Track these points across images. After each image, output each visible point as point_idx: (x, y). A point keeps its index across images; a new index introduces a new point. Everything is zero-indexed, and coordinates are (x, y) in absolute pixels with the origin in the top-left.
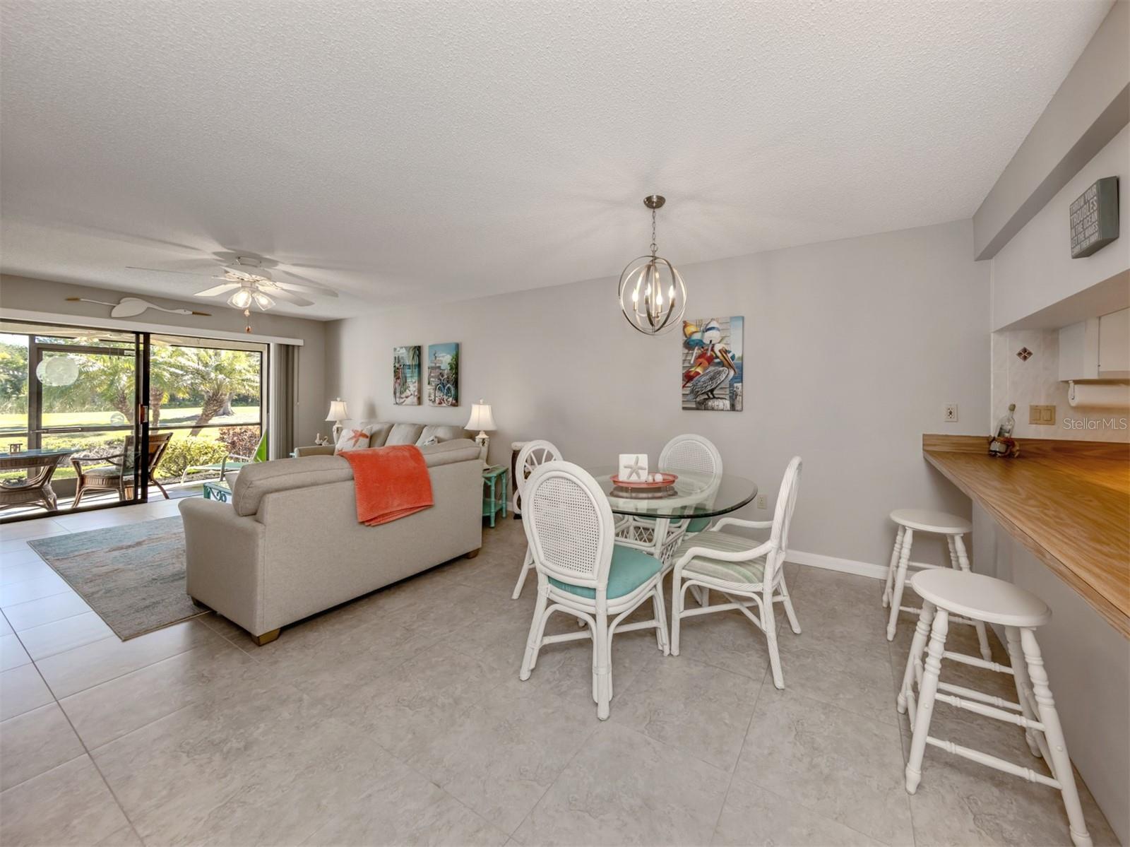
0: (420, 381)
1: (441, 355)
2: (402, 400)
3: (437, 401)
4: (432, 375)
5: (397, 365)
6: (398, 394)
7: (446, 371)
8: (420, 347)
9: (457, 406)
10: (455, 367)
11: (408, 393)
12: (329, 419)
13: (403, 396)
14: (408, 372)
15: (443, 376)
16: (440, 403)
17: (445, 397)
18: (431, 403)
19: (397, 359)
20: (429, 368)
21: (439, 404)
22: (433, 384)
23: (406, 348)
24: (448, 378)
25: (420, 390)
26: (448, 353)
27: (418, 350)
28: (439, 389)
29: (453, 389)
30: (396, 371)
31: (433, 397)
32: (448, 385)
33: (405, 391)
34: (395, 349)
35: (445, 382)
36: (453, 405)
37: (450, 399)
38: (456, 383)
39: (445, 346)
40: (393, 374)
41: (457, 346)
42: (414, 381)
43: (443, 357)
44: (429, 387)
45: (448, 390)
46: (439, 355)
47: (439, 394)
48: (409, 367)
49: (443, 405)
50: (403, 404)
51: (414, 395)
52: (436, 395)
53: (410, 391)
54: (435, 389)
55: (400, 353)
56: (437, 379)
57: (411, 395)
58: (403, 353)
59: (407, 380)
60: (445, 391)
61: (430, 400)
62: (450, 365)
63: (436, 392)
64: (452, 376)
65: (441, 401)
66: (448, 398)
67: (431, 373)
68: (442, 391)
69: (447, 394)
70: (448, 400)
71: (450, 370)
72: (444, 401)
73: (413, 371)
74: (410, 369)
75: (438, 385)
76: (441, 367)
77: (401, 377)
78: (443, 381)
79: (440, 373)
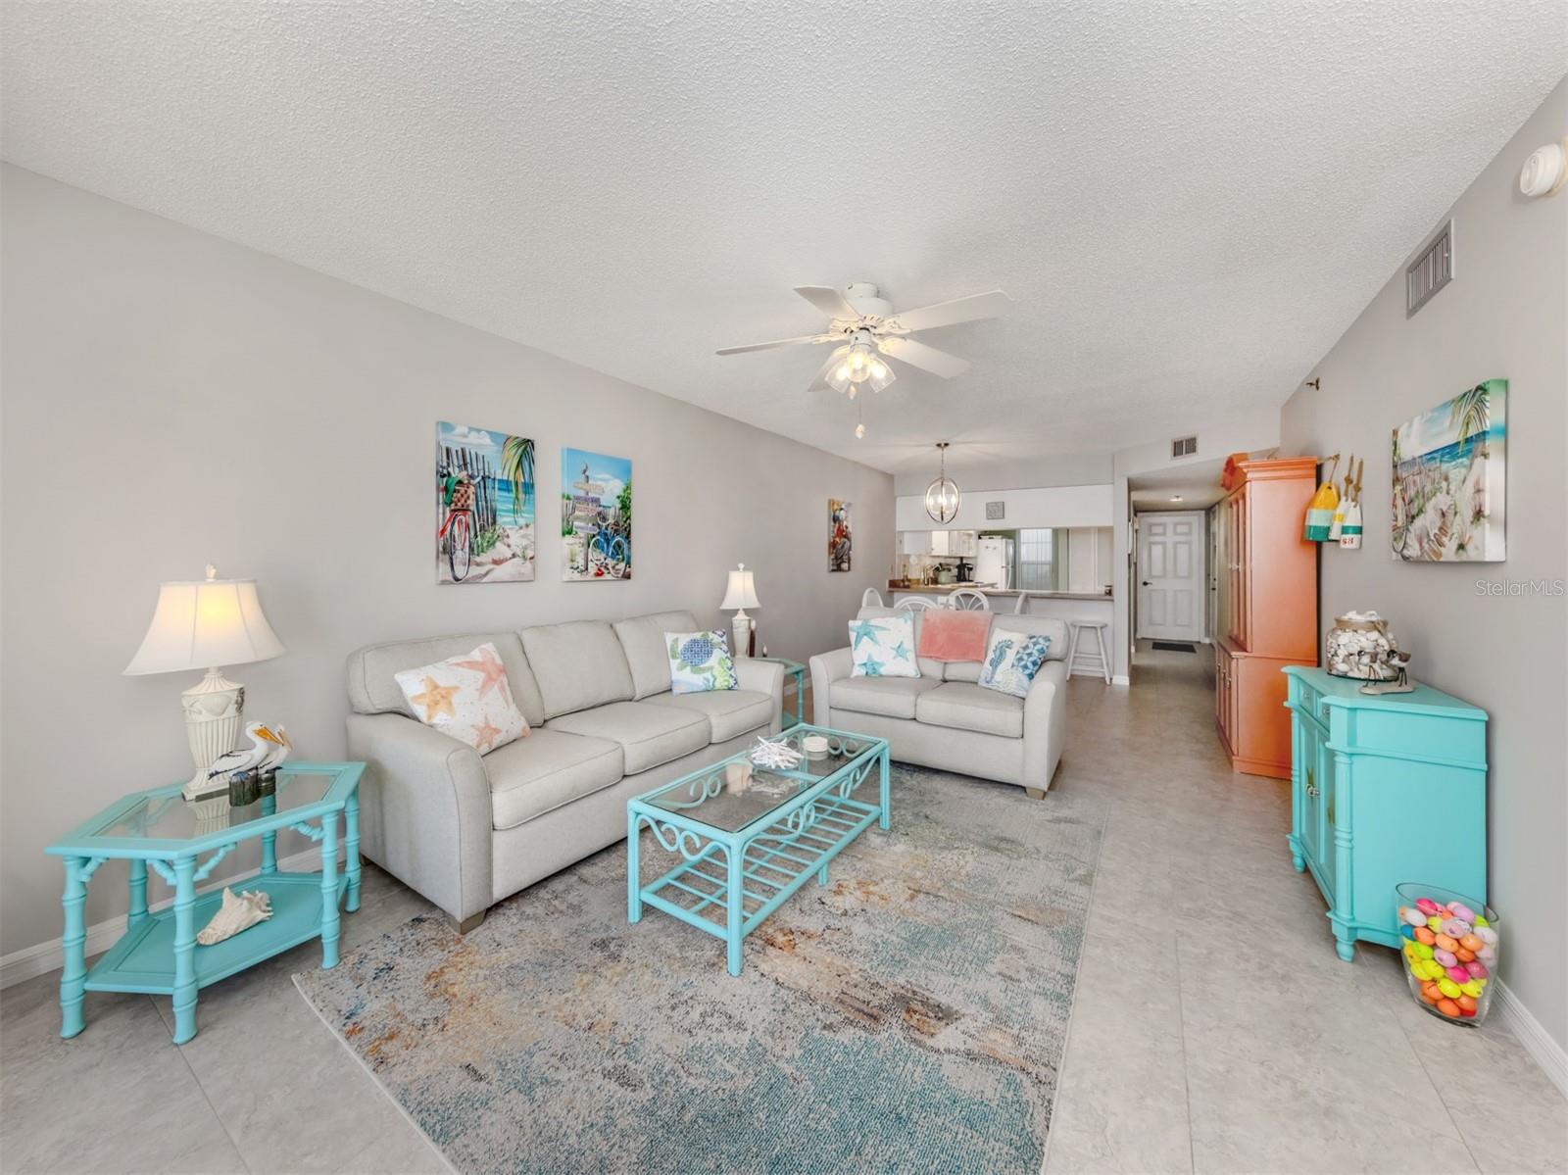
0: (536, 523)
1: (600, 476)
2: (482, 570)
3: (592, 568)
4: (578, 513)
5: (457, 474)
6: (460, 555)
7: (611, 512)
8: (530, 441)
9: (630, 578)
10: (629, 504)
11: (499, 551)
15: (604, 519)
16: (599, 574)
17: (611, 562)
18: (577, 576)
20: (565, 498)
21: (597, 575)
22: (582, 535)
23: (493, 434)
24: (616, 524)
26: (616, 477)
27: (527, 450)
28: (597, 545)
29: (625, 547)
30: (450, 491)
31: (580, 562)
32: (618, 538)
33: (491, 544)
35: (609, 531)
36: (625, 577)
37: (622, 565)
38: (627, 535)
41: (630, 467)
42: (521, 521)
43: (606, 481)
44: (568, 539)
45: (617, 547)
46: (594, 476)
47: (596, 556)
48: (506, 486)
49: (607, 576)
50: (485, 580)
51: (524, 557)
52: (590, 557)
53: (509, 546)
54: (586, 546)
55: (465, 440)
56: (590, 525)
57: (514, 556)
58: (480, 444)
59: (498, 518)
60: (611, 549)
61: (572, 568)
62: (622, 501)
63: (590, 550)
64: (625, 522)
65: (602, 569)
66: (617, 564)
67: (574, 508)
68: (603, 550)
69: (613, 557)
70: (617, 567)
71: (621, 508)
72: (608, 569)
73: (517, 498)
74: (509, 491)
75: (594, 536)
76: (601, 500)
77: (473, 508)
78: (606, 529)
79: (599, 513)
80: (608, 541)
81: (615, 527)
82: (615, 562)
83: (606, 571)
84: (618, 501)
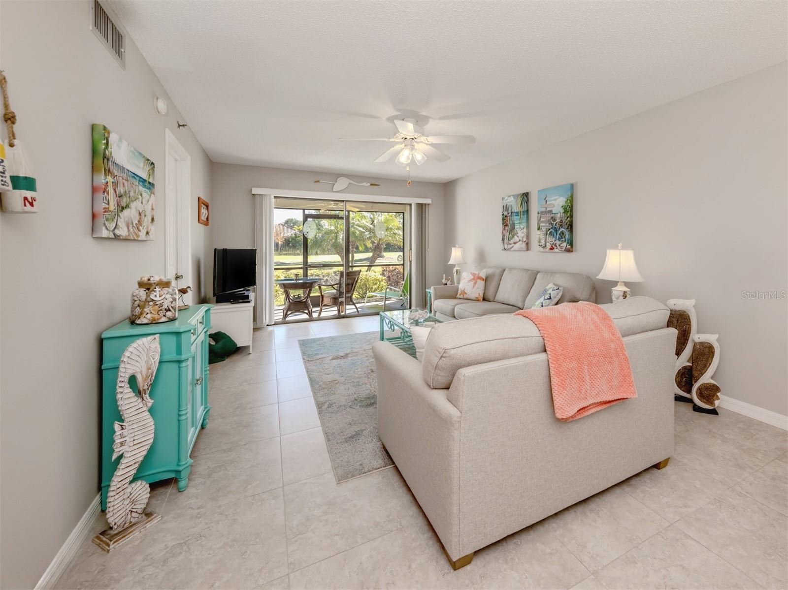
0: (528, 227)
1: (552, 199)
2: (510, 246)
3: (548, 246)
4: (542, 219)
5: (505, 213)
6: (506, 241)
7: (558, 215)
8: (528, 193)
9: (572, 251)
10: (569, 210)
11: (516, 239)
12: (451, 262)
13: (511, 242)
14: (516, 219)
15: (555, 220)
16: (552, 249)
17: (558, 242)
18: (541, 249)
19: (506, 208)
20: (538, 213)
22: (543, 229)
23: (513, 196)
24: (561, 222)
25: (528, 236)
26: (561, 196)
27: (526, 197)
28: (551, 234)
29: (567, 233)
30: (505, 219)
31: (543, 242)
32: (562, 229)
33: (513, 237)
34: (503, 199)
36: (569, 251)
37: (564, 244)
38: (571, 227)
39: (558, 189)
40: (501, 222)
41: (572, 186)
42: (522, 227)
43: (555, 200)
44: (539, 232)
45: (561, 235)
46: (550, 199)
47: (551, 240)
48: (517, 214)
49: (556, 250)
50: (512, 249)
51: (523, 241)
52: (547, 240)
53: (518, 237)
54: (545, 235)
55: (508, 201)
56: (548, 224)
57: (520, 240)
58: (511, 201)
59: (515, 227)
60: (558, 236)
61: (539, 245)
62: (564, 208)
63: (547, 237)
64: (567, 219)
65: (553, 246)
66: (561, 244)
67: (540, 218)
68: (554, 236)
69: (559, 239)
70: (561, 245)
71: (564, 212)
72: (556, 246)
73: (521, 218)
74: (518, 215)
75: (549, 229)
76: (553, 211)
77: (509, 224)
78: (556, 225)
79: (552, 218)
80: (556, 231)
81: (560, 224)
82: (561, 243)
83: (555, 247)
84: (562, 209)
